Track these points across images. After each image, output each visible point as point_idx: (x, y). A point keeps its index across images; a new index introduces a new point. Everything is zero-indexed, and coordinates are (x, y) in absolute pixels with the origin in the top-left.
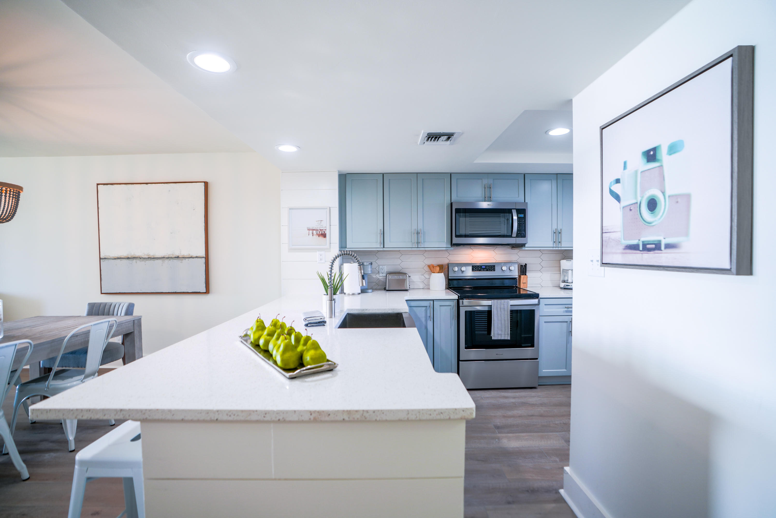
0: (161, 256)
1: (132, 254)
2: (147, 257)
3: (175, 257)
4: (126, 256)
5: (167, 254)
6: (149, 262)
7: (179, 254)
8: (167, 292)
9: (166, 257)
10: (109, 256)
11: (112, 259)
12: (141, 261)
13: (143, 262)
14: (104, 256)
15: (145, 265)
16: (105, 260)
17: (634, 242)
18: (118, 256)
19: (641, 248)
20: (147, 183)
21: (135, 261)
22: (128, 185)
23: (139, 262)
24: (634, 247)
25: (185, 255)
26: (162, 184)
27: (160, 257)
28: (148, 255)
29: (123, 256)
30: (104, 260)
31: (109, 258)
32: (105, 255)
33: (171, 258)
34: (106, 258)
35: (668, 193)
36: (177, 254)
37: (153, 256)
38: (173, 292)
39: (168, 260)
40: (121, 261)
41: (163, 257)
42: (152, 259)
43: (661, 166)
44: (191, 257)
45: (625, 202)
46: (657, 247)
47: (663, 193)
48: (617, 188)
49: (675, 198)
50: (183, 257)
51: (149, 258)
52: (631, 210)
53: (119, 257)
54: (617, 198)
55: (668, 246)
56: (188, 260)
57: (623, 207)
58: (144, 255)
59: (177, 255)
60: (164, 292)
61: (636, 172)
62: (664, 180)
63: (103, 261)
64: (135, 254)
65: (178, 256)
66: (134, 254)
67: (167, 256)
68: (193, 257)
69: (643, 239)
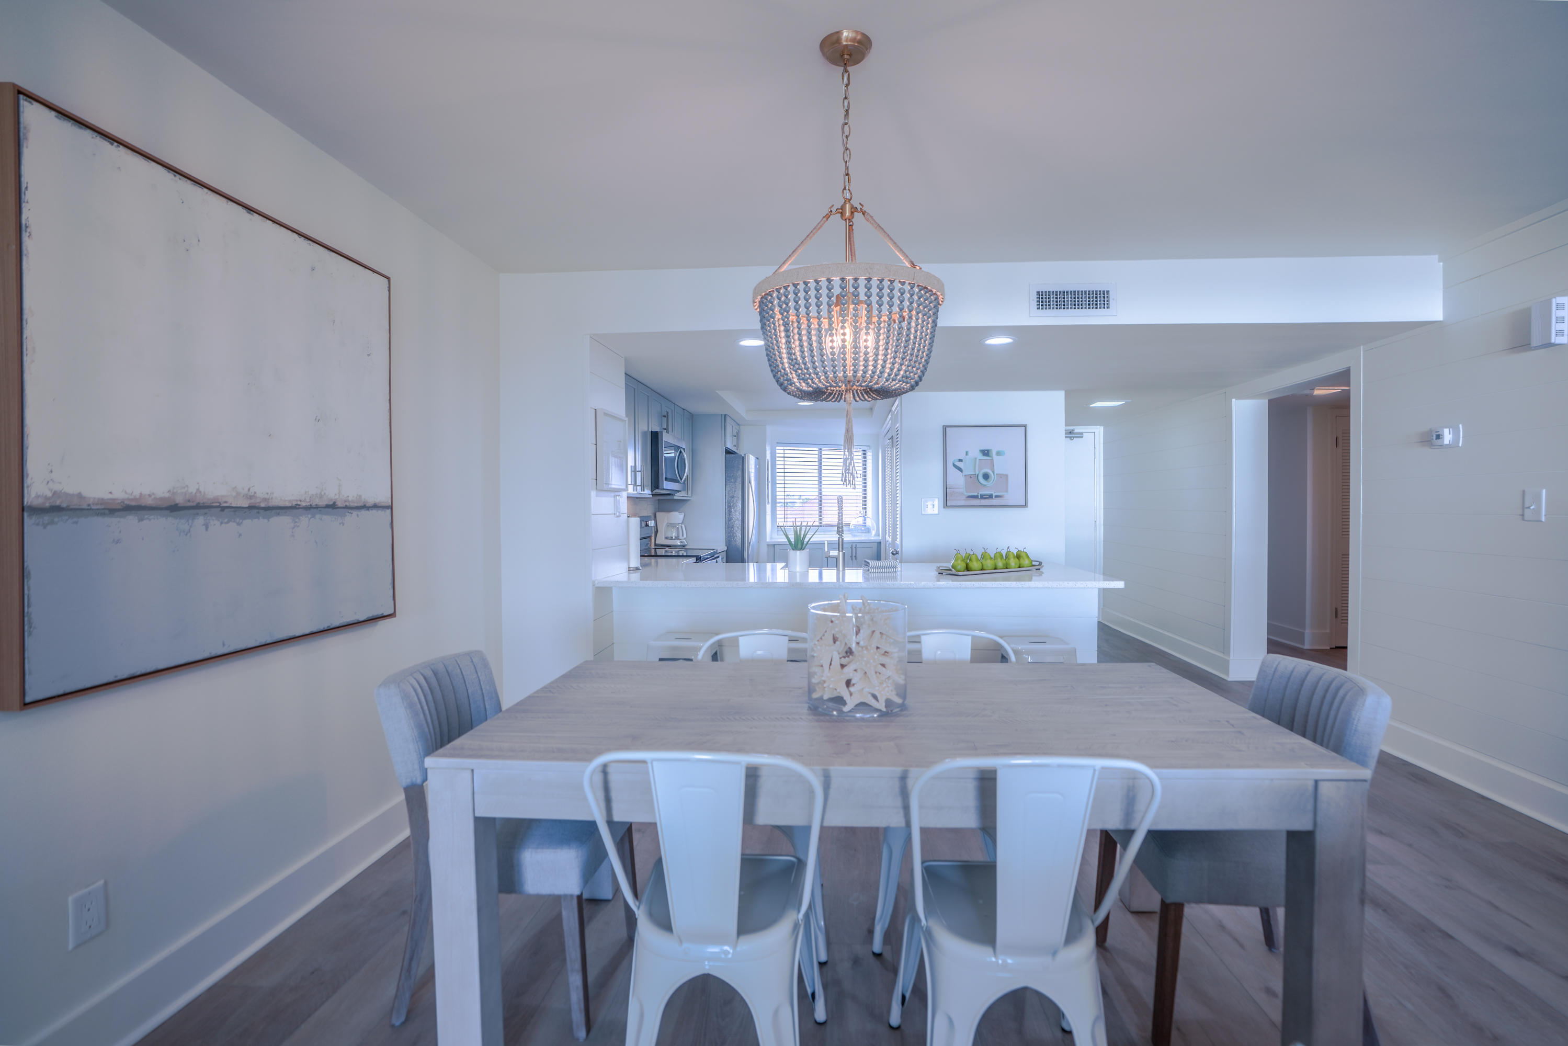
0: (290, 501)
1: (190, 490)
2: (247, 506)
3: (328, 506)
4: (161, 499)
5: (306, 492)
6: (251, 525)
7: (337, 497)
8: (307, 632)
9: (304, 504)
10: (80, 496)
11: (98, 515)
12: (226, 520)
13: (232, 525)
14: (50, 494)
15: (240, 535)
16: (56, 519)
17: (975, 494)
18: (126, 496)
19: (979, 497)
20: (250, 209)
21: (200, 520)
22: (178, 176)
23: (218, 523)
24: (975, 497)
25: (350, 499)
26: (295, 234)
27: (288, 504)
28: (251, 497)
29: (150, 495)
30: (46, 518)
31: (82, 509)
32: (55, 493)
33: (317, 507)
34: (64, 505)
35: (996, 472)
36: (331, 494)
37: (265, 500)
38: (321, 628)
39: (309, 516)
40: (141, 520)
41: (294, 503)
42: (261, 511)
43: (992, 459)
44: (364, 507)
45: (965, 473)
46: (991, 496)
47: (993, 472)
48: (958, 464)
49: (1000, 476)
50: (346, 507)
51: (251, 508)
52: (971, 477)
53: (133, 504)
54: (960, 470)
55: (996, 496)
56: (358, 515)
57: (965, 476)
58: (234, 494)
59: (332, 500)
60: (297, 634)
61: (976, 459)
62: (994, 466)
63: (45, 526)
64: (202, 489)
65: (334, 503)
66: (198, 490)
67: (305, 501)
68: (367, 505)
69: (981, 493)
